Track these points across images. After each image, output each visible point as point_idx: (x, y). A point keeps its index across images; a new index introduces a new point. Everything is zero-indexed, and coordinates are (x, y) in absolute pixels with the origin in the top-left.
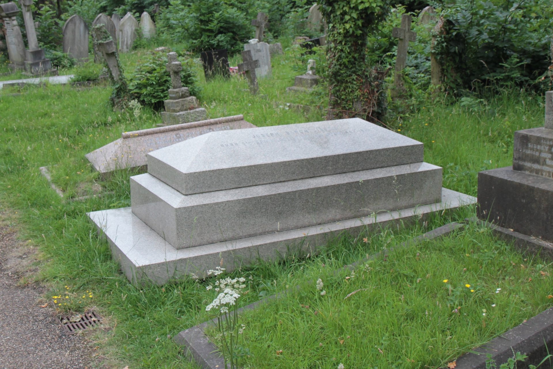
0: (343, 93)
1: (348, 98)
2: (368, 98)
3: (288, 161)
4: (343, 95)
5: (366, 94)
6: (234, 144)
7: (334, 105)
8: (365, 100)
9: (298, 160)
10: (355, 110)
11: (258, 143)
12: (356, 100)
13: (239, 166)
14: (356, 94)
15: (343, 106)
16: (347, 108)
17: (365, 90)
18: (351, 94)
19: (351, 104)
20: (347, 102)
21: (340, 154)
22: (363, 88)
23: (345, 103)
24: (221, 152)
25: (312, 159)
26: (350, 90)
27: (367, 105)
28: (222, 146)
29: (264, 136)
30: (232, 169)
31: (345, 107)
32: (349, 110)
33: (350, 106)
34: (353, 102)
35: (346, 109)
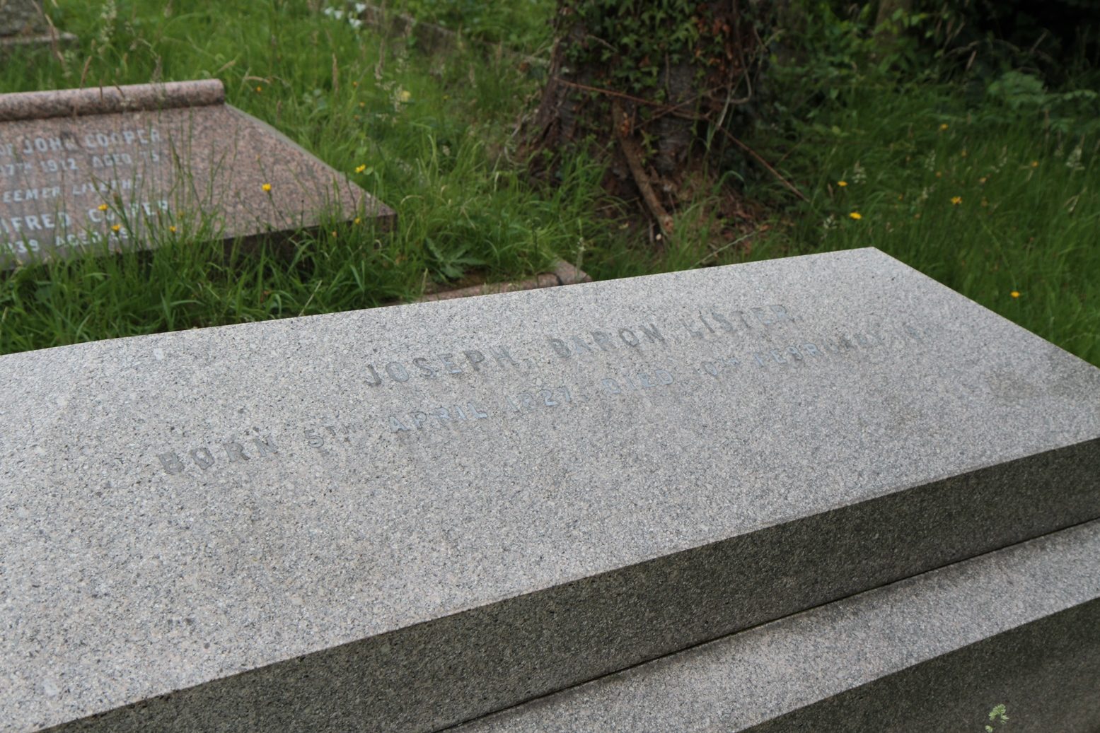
0: (628, 22)
1: (646, 46)
2: (721, 55)
3: (593, 580)
4: (627, 31)
5: (719, 39)
6: (251, 449)
7: (579, 64)
8: (710, 62)
9: (644, 566)
10: (665, 99)
11: (402, 434)
12: (676, 57)
13: (290, 649)
14: (681, 34)
15: (621, 74)
16: (637, 86)
17: (718, 23)
18: (661, 33)
19: (655, 70)
20: (638, 60)
21: (848, 501)
22: (709, 14)
23: (629, 63)
24: (161, 529)
25: (718, 546)
26: (660, 15)
27: (711, 85)
28: (172, 463)
29: (429, 375)
30: (241, 679)
31: (627, 79)
32: (640, 94)
33: (649, 81)
34: (662, 66)
35: (631, 91)
